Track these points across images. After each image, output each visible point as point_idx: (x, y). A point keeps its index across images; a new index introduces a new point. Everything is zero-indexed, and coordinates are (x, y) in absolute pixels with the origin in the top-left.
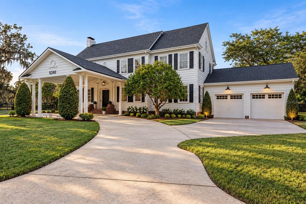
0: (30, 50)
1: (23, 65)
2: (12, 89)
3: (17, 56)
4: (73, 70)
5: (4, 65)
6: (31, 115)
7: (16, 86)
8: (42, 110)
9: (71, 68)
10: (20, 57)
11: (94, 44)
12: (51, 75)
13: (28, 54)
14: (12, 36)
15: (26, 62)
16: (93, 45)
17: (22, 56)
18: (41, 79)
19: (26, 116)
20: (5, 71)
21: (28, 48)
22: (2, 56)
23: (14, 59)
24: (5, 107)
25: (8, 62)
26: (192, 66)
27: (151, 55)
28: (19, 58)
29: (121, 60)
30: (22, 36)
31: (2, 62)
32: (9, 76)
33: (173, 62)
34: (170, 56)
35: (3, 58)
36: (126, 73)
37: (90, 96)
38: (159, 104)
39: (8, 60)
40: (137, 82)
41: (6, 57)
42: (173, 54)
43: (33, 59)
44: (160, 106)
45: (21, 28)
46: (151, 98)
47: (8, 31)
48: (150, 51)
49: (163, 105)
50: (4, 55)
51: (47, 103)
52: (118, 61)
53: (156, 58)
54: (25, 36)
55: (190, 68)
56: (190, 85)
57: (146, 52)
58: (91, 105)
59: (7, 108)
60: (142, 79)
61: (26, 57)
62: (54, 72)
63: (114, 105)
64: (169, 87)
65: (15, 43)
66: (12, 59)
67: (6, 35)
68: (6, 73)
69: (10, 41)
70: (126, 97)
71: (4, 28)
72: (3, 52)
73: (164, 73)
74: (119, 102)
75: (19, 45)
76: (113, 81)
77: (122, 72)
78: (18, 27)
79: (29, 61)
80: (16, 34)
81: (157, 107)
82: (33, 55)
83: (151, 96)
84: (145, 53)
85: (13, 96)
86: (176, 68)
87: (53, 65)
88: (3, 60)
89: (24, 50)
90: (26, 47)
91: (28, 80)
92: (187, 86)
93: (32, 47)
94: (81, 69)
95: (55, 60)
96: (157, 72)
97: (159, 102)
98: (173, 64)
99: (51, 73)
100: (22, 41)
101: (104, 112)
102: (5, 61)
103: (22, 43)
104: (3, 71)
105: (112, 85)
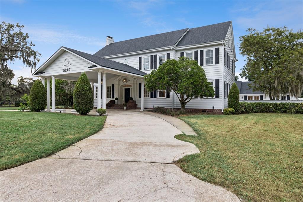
0: (33, 48)
1: (25, 63)
2: (15, 87)
3: (19, 54)
4: (89, 68)
5: (7, 63)
6: (46, 110)
7: (18, 84)
8: (56, 106)
9: (86, 65)
10: (23, 55)
11: (112, 42)
12: (65, 72)
13: (31, 52)
14: (14, 35)
15: (29, 60)
16: (111, 44)
17: (24, 54)
18: (54, 76)
19: (40, 111)
20: (8, 69)
21: (31, 46)
22: (5, 54)
23: (17, 57)
24: (7, 104)
25: (11, 60)
26: (217, 62)
27: (176, 51)
28: (21, 56)
29: (143, 57)
30: (24, 35)
31: (5, 60)
32: (11, 74)
33: (199, 58)
34: (196, 53)
35: (6, 57)
36: (149, 70)
37: (111, 93)
38: (184, 100)
39: (11, 58)
40: (161, 78)
41: (9, 55)
42: (199, 50)
43: (36, 57)
44: (186, 102)
45: (23, 26)
46: (176, 94)
47: (11, 29)
48: (176, 47)
49: (189, 101)
50: (6, 53)
51: (59, 100)
52: (140, 58)
53: (182, 54)
54: (27, 34)
55: (216, 64)
56: (216, 80)
57: (171, 48)
58: (111, 100)
59: (9, 105)
60: (167, 74)
61: (29, 56)
62: (68, 70)
63: (135, 101)
64: (195, 83)
65: (18, 41)
66: (14, 57)
67: (9, 34)
68: (9, 70)
69: (13, 39)
70: (149, 93)
71: (7, 27)
72: (6, 51)
73: (190, 69)
74: (141, 98)
75: (22, 44)
76: (134, 78)
77: (144, 69)
78: (21, 26)
79: (32, 59)
80: (18, 32)
81: (183, 102)
82: (35, 53)
83: (176, 92)
84: (170, 50)
85: (15, 93)
86: (202, 64)
87: (67, 63)
88: (6, 58)
89: (26, 48)
90: (28, 45)
91: (43, 77)
92: (213, 82)
93: (34, 45)
94: (97, 66)
95: (69, 58)
96: (183, 67)
97: (185, 97)
98: (199, 60)
99: (65, 70)
100: (25, 39)
101: (125, 108)
102: (8, 59)
103: (25, 41)
104: (6, 69)
105: (134, 82)
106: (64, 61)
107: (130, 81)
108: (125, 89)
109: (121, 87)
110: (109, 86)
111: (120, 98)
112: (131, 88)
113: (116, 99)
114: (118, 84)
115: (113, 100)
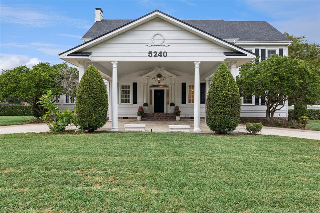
12: (153, 57)
34: (257, 51)
42: (260, 49)
62: (162, 54)
87: (158, 42)
95: (163, 33)
99: (153, 54)
101: (178, 118)
105: (175, 81)
106: (151, 37)
107: (166, 79)
108: (155, 91)
109: (149, 88)
110: (127, 84)
111: (149, 104)
112: (165, 89)
113: (146, 105)
114: (146, 82)
115: (142, 107)
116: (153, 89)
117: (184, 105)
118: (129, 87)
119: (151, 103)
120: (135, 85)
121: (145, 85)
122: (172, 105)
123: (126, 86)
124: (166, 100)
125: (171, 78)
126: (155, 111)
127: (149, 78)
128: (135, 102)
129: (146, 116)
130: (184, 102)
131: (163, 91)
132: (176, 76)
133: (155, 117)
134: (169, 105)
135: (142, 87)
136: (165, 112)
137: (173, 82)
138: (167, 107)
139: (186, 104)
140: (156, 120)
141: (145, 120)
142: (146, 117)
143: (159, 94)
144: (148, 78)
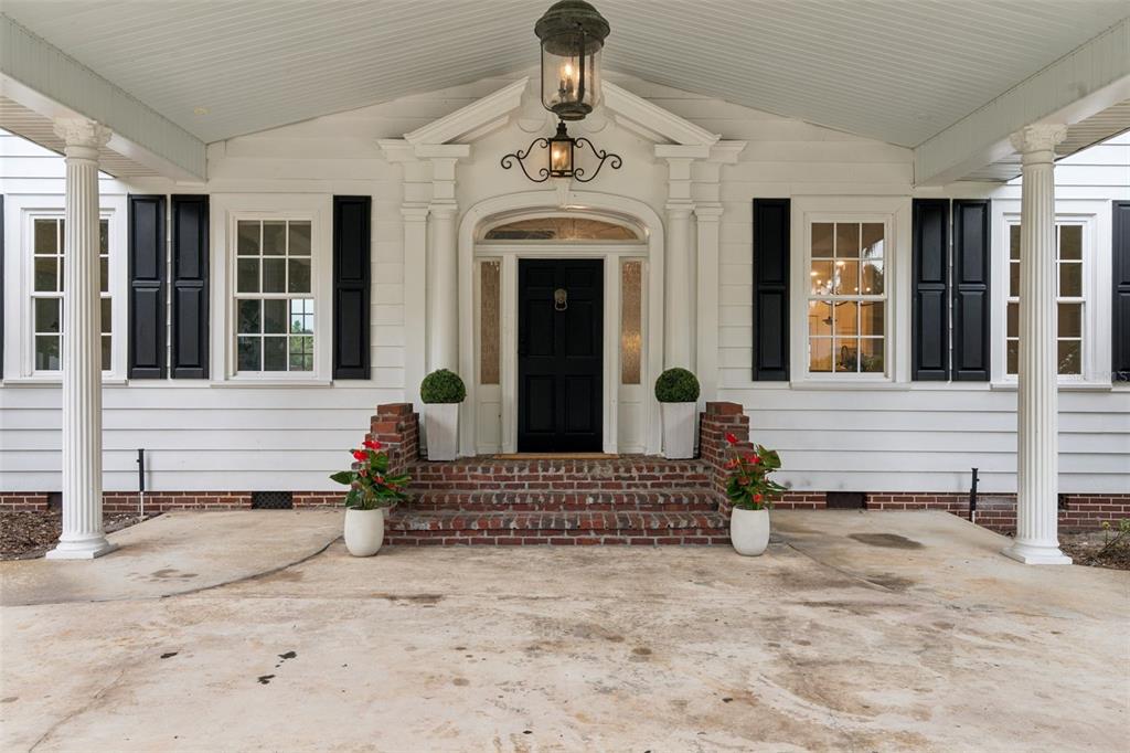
105: (694, 182)
107: (618, 164)
108: (527, 268)
109: (476, 243)
110: (286, 212)
111: (470, 377)
112: (613, 257)
113: (444, 387)
114: (448, 191)
115: (406, 409)
116: (509, 255)
117: (771, 390)
118: (303, 231)
119: (490, 375)
120: (353, 216)
121: (442, 215)
122: (676, 387)
123: (274, 230)
124: (622, 347)
125: (663, 151)
126: (525, 444)
127: (472, 151)
128: (353, 359)
129: (434, 494)
130: (771, 361)
131: (594, 268)
132: (709, 140)
133: (523, 506)
134: (645, 390)
135: (416, 232)
136: (610, 446)
137: (680, 190)
138: (623, 404)
139: (787, 378)
140: (528, 536)
141: (424, 543)
142: (440, 504)
143: (560, 296)
144: (463, 150)
